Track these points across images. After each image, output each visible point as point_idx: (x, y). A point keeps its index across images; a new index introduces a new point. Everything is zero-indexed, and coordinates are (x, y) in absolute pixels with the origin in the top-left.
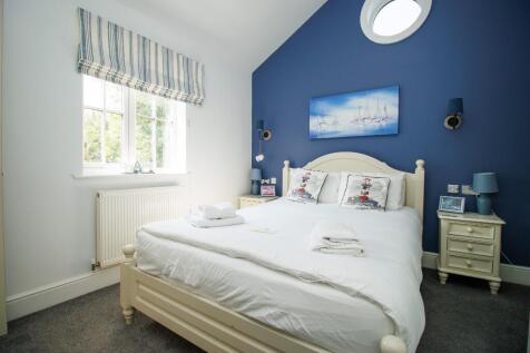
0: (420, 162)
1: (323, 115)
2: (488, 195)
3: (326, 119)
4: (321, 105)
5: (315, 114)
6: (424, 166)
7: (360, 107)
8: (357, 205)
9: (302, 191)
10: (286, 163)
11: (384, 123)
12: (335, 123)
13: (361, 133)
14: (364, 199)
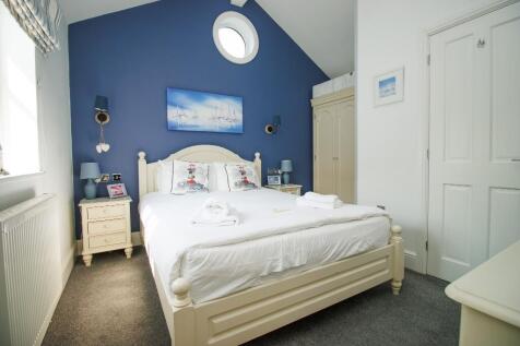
0: (257, 155)
1: (182, 107)
2: (289, 173)
3: (187, 112)
4: (180, 97)
5: (175, 105)
6: (260, 157)
7: (216, 108)
8: (243, 188)
9: (192, 182)
10: (142, 155)
11: (234, 124)
12: (195, 117)
13: (218, 130)
14: (246, 182)
